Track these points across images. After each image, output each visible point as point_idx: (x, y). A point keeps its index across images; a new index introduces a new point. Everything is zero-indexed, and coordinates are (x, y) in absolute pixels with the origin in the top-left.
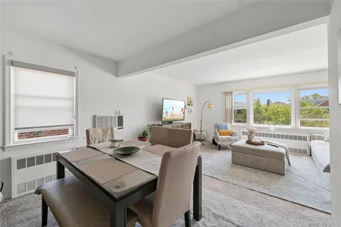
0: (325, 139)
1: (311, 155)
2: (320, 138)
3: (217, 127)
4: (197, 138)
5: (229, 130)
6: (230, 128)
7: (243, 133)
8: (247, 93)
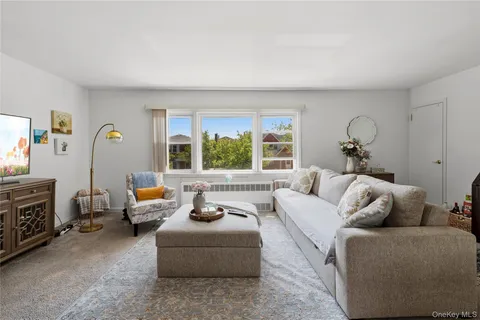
0: (292, 186)
1: (274, 210)
2: (285, 186)
3: (134, 182)
4: (84, 211)
5: (159, 186)
6: (161, 182)
7: (186, 188)
8: (192, 116)
